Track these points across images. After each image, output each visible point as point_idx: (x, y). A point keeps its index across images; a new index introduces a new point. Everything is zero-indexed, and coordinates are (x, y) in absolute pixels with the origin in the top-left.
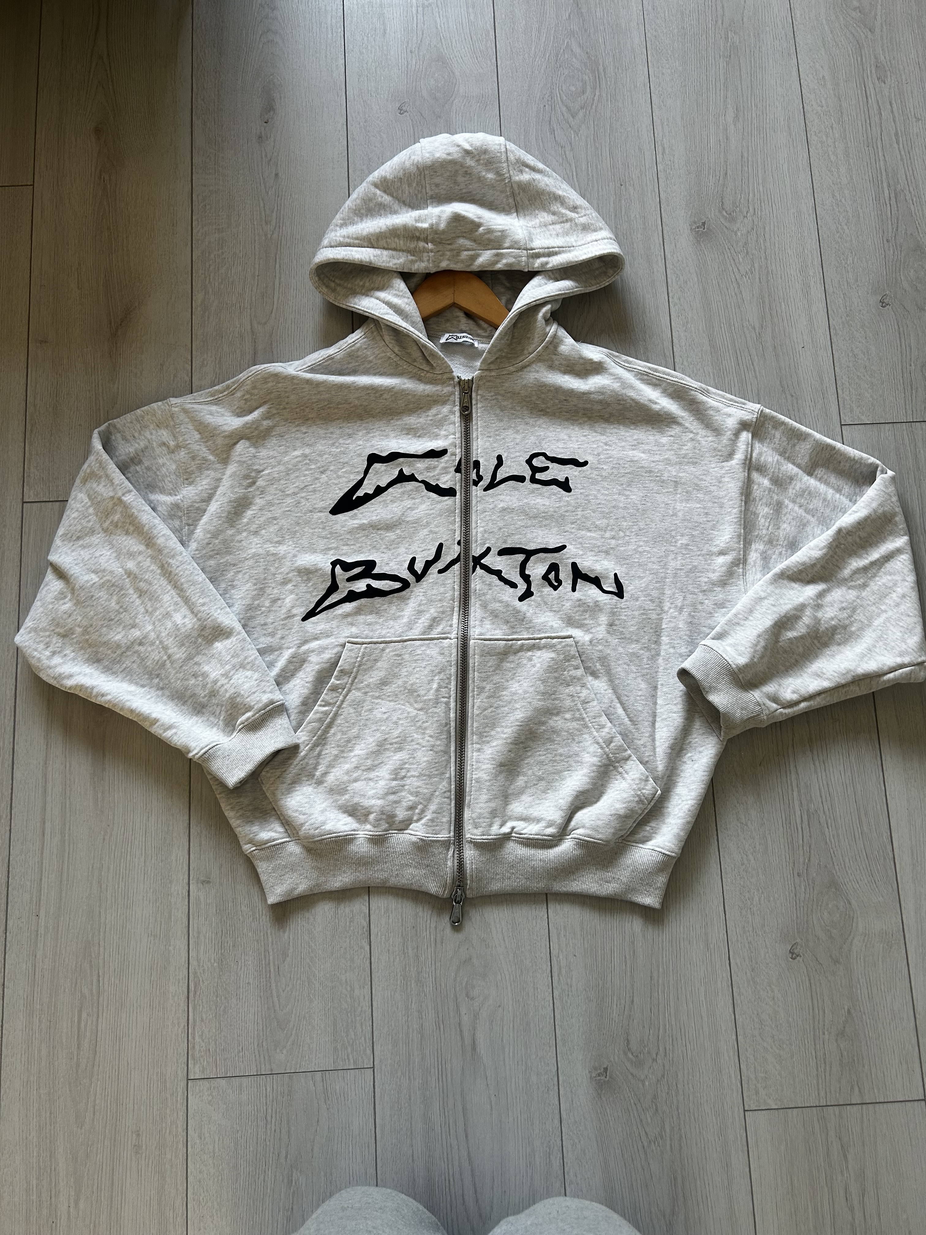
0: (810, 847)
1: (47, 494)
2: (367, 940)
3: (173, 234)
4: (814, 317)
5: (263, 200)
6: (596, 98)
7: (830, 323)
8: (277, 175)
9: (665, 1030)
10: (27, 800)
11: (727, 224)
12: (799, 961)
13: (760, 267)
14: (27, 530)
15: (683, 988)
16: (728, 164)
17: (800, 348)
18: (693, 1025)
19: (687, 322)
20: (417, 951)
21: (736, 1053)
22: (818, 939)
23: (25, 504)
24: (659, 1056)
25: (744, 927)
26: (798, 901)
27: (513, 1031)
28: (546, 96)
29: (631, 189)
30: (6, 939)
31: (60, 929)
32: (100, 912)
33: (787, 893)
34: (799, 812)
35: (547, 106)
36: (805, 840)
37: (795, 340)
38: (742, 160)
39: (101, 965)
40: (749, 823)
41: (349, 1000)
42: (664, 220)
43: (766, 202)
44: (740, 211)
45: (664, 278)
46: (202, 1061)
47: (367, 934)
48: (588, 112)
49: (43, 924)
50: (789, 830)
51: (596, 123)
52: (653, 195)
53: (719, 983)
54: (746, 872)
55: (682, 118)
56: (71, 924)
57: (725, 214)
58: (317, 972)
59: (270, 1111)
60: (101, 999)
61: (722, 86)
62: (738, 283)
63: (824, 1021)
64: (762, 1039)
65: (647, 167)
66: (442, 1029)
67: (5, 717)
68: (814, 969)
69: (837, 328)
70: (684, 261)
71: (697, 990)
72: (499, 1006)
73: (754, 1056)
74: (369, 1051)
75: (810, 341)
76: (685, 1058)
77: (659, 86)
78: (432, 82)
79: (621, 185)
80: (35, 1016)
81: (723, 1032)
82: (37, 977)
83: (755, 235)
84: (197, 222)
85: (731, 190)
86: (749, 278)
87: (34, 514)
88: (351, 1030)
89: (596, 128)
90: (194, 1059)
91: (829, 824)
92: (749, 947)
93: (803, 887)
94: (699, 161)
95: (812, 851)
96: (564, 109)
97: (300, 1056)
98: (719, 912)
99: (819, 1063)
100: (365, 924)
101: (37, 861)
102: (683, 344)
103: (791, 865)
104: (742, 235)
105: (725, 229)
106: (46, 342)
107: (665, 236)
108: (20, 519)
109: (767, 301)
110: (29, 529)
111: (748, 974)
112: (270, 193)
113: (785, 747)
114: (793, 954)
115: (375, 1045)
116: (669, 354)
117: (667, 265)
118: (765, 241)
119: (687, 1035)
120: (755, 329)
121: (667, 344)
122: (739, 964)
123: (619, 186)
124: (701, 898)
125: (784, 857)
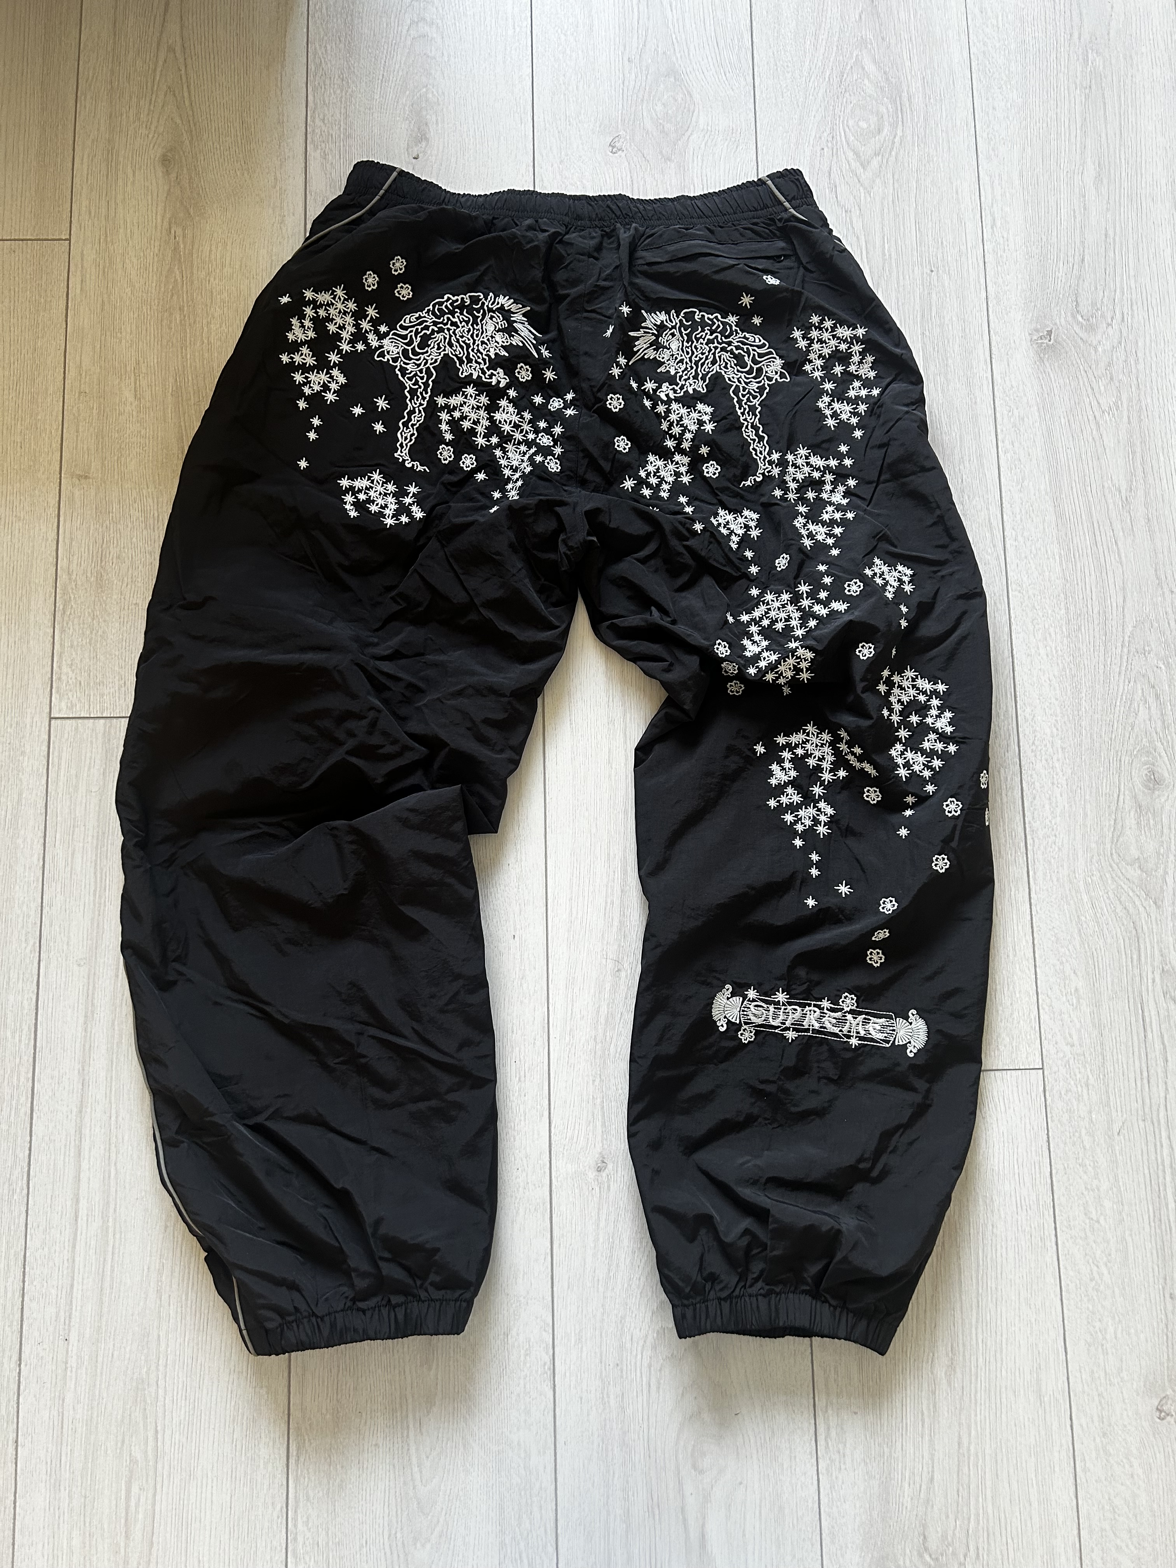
1: (87, 707)
2: (550, 1384)
6: (897, 139)
9: (978, 1521)
10: (52, 1167)
11: (1084, 335)
12: (1169, 1423)
13: (1130, 400)
14: (56, 760)
15: (1005, 1459)
16: (1086, 245)
18: (1018, 1513)
19: (1023, 479)
20: (622, 1400)
21: (1078, 1554)
23: (53, 721)
24: (968, 1559)
25: (1093, 1372)
26: (1169, 1335)
27: (760, 1519)
28: (825, 134)
29: (945, 277)
30: (19, 1373)
31: (100, 1359)
32: (159, 1336)
33: (1155, 1324)
35: (826, 149)
38: (1105, 241)
39: (160, 1415)
40: (1102, 1221)
41: (522, 1471)
42: (992, 325)
43: (1140, 303)
44: (1103, 316)
45: (992, 412)
46: (307, 1559)
47: (550, 1373)
48: (885, 161)
49: (75, 1352)
51: (896, 177)
52: (978, 287)
53: (1056, 1454)
54: (1097, 1291)
55: (1021, 176)
56: (116, 1353)
57: (1080, 319)
60: (159, 1466)
61: (1078, 131)
62: (1097, 423)
64: (1115, 1534)
65: (969, 245)
66: (657, 1517)
67: (20, 1041)
70: (1021, 388)
71: (1024, 1463)
72: (741, 1483)
73: (1102, 1559)
74: (551, 1549)
77: (988, 127)
78: (659, 108)
79: (932, 271)
80: (62, 1488)
81: (1060, 1523)
82: (65, 1430)
83: (1123, 352)
85: (1090, 283)
86: (1113, 415)
87: (66, 736)
88: (524, 1516)
89: (896, 185)
90: (295, 1556)
92: (1100, 1402)
94: (1044, 239)
96: (850, 155)
97: (450, 1554)
100: (547, 1359)
101: (66, 1258)
102: (1018, 509)
103: (1161, 1281)
104: (1104, 351)
105: (1080, 342)
106: (86, 477)
107: (993, 349)
108: (46, 743)
109: (1138, 450)
110: (60, 758)
111: (1098, 1440)
113: (1155, 1108)
114: (1161, 1411)
115: (560, 1539)
116: (996, 523)
117: (996, 393)
118: (1137, 361)
119: (1009, 1530)
120: (1120, 492)
121: (995, 510)
122: (1085, 1426)
123: (929, 272)
124: (1032, 1328)
125: (1150, 1270)
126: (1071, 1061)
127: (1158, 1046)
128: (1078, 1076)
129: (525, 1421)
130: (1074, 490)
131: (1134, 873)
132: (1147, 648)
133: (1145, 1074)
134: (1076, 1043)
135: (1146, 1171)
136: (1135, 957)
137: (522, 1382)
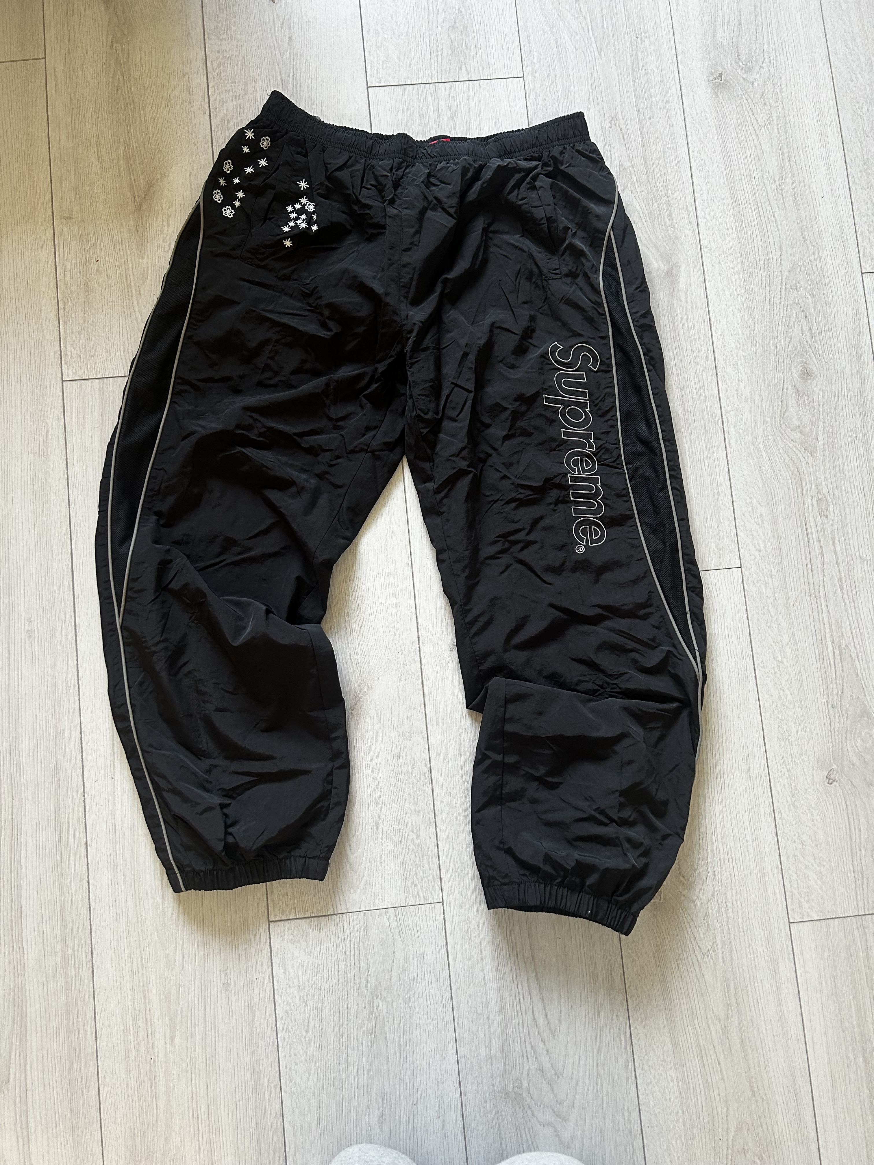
0: (843, 680)
1: (86, 372)
2: (429, 786)
3: (190, 102)
4: (832, 166)
5: (278, 64)
7: (849, 172)
8: (290, 38)
9: (714, 854)
10: (92, 671)
11: (744, 75)
12: (835, 786)
13: (778, 117)
14: (69, 409)
15: (729, 815)
16: (742, 14)
17: (820, 198)
18: (739, 848)
19: (708, 176)
21: (780, 872)
22: (853, 764)
23: (64, 383)
24: (708, 878)
25: (783, 757)
26: (833, 731)
29: (647, 41)
30: (84, 801)
33: (823, 724)
34: (832, 648)
36: (838, 674)
37: (815, 190)
38: (755, 10)
40: (785, 661)
41: (415, 841)
42: (681, 72)
43: (781, 51)
44: (756, 61)
45: (684, 132)
46: (281, 904)
47: (429, 779)
49: (119, 785)
50: (822, 666)
52: (670, 46)
53: (762, 810)
54: (784, 706)
57: (741, 64)
58: (384, 817)
59: (348, 946)
62: (757, 135)
63: (860, 839)
64: (804, 857)
65: (662, 18)
67: (64, 592)
68: (849, 792)
69: (855, 177)
70: (703, 114)
71: (741, 817)
73: (796, 873)
74: (438, 888)
75: (830, 191)
76: (733, 878)
79: (637, 38)
80: (119, 870)
81: (767, 853)
82: (117, 835)
83: (772, 84)
84: (213, 90)
85: (746, 40)
86: (768, 128)
87: (74, 392)
88: (419, 869)
90: (273, 902)
91: (860, 659)
92: (789, 775)
93: (837, 717)
94: (713, 11)
95: (845, 684)
97: (373, 895)
98: (760, 745)
99: (856, 876)
100: (427, 770)
101: (107, 727)
102: (705, 198)
103: (826, 697)
104: (759, 85)
105: (742, 80)
106: (70, 218)
107: (682, 88)
108: (61, 398)
109: (786, 151)
110: (71, 407)
112: (284, 57)
113: (817, 587)
114: (829, 779)
115: (443, 881)
116: (691, 208)
117: (686, 119)
118: (781, 90)
119: (734, 858)
120: (775, 180)
121: (690, 199)
122: (780, 791)
123: (635, 38)
124: (742, 732)
125: (818, 691)
126: (760, 561)
127: (817, 547)
128: (765, 570)
129: (415, 810)
130: (743, 181)
131: (796, 436)
132: (798, 285)
133: (809, 566)
134: (762, 549)
135: (813, 628)
136: (799, 491)
137: (411, 786)
